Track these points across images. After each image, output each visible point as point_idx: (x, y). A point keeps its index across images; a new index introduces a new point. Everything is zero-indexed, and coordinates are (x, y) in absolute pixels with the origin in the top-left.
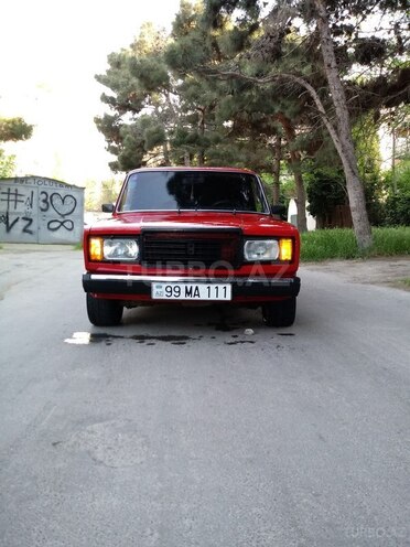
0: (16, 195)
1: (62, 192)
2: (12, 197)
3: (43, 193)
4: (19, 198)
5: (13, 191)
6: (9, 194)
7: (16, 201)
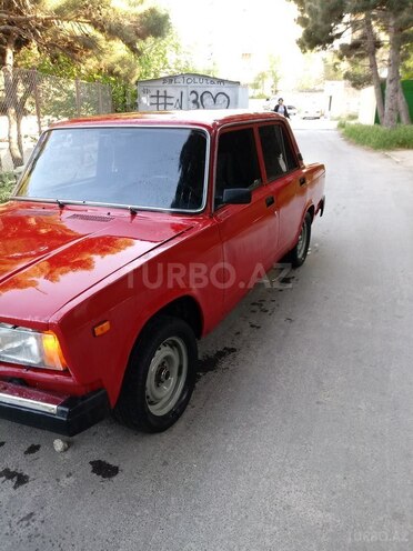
0: (165, 97)
1: (214, 89)
2: (161, 100)
3: (193, 92)
4: (168, 101)
5: (161, 93)
6: (158, 97)
7: (165, 104)
